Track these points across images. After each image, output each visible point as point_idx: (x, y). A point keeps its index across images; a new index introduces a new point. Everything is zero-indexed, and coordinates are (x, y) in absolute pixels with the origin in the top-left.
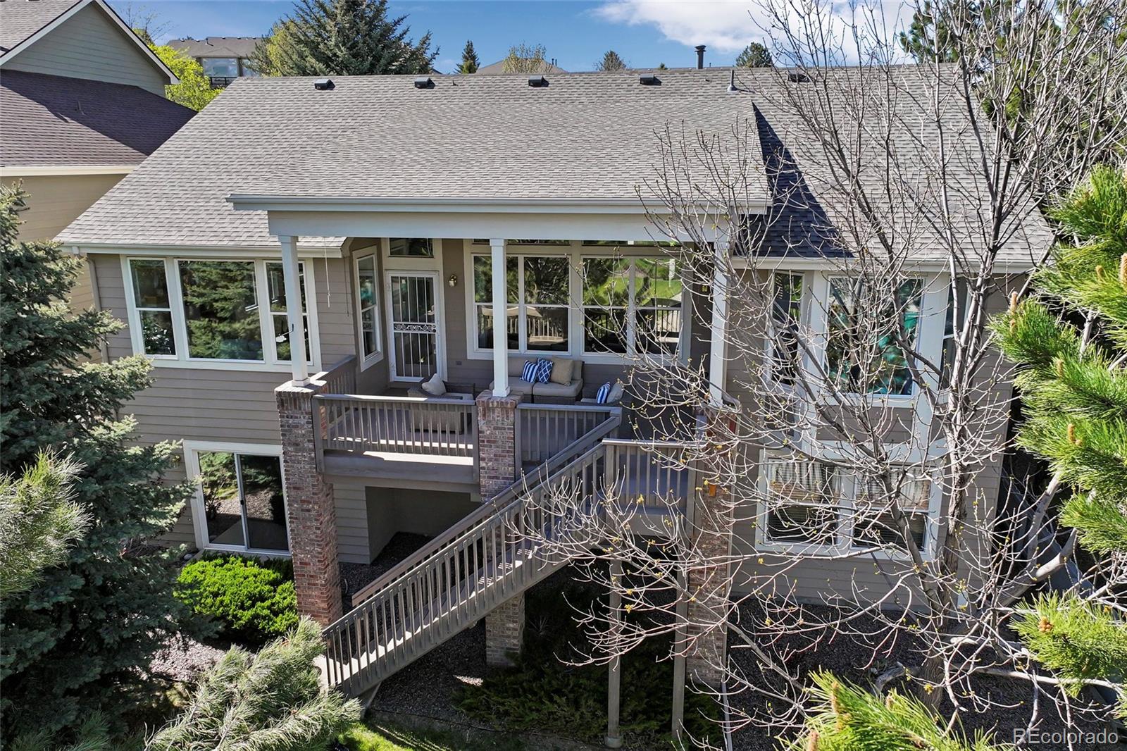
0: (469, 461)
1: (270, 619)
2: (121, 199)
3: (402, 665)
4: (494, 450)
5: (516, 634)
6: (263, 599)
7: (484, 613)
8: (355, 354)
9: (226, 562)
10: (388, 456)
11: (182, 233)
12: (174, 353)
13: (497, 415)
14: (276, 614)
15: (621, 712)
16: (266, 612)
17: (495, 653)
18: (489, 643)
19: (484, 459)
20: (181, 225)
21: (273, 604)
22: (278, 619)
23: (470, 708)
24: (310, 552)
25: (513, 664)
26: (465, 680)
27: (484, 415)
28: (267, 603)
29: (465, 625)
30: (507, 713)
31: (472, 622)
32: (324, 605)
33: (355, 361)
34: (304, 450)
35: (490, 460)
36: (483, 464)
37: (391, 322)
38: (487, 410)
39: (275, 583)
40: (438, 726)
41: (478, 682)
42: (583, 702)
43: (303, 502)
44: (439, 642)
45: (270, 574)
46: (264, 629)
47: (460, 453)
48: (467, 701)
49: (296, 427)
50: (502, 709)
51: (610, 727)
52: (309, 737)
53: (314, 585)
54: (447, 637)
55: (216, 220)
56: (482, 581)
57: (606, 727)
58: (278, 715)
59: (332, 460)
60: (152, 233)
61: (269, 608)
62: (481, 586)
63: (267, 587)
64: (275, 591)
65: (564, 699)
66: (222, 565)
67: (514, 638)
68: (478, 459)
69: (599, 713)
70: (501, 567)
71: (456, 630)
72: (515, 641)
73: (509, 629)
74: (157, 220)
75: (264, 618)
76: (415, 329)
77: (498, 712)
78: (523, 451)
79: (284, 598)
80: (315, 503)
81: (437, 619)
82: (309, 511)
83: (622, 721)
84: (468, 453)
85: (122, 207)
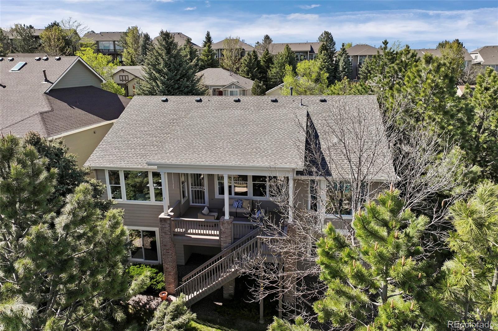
0: (218, 238)
1: (156, 285)
2: (103, 148)
3: (199, 300)
4: (225, 235)
5: (232, 289)
6: (154, 279)
7: (223, 285)
8: (180, 199)
9: (140, 266)
10: (193, 236)
11: (125, 162)
12: (122, 199)
13: (226, 225)
14: (158, 283)
15: (264, 313)
16: (155, 283)
17: (226, 294)
18: (224, 292)
19: (222, 238)
20: (124, 159)
21: (157, 280)
22: (159, 285)
23: (219, 312)
24: (169, 265)
25: (231, 298)
26: (217, 303)
27: (222, 225)
28: (155, 280)
29: (218, 288)
30: (230, 314)
31: (219, 287)
32: (173, 281)
33: (180, 202)
34: (167, 234)
35: (224, 238)
36: (222, 239)
37: (190, 186)
38: (223, 223)
39: (157, 273)
40: (209, 318)
41: (221, 304)
42: (252, 310)
43: (167, 250)
44: (210, 293)
45: (155, 270)
46: (155, 288)
47: (215, 235)
48: (218, 310)
49: (165, 228)
50: (228, 312)
51: (260, 318)
52: (185, 323)
53: (170, 274)
54: (212, 291)
55: (135, 157)
56: (222, 275)
57: (259, 317)
58: (177, 318)
59: (176, 237)
60: (115, 162)
61: (156, 281)
62: (222, 276)
63: (155, 275)
64: (157, 276)
65: (247, 309)
66: (139, 267)
67: (232, 290)
68: (220, 238)
69: (257, 313)
70: (228, 270)
71: (215, 289)
72: (232, 292)
73: (230, 288)
74: (116, 157)
75: (155, 285)
76: (198, 188)
77: (227, 314)
78: (234, 235)
79: (160, 278)
80: (171, 250)
81: (209, 286)
82: (169, 252)
83: (264, 316)
84: (217, 236)
85: (104, 152)
